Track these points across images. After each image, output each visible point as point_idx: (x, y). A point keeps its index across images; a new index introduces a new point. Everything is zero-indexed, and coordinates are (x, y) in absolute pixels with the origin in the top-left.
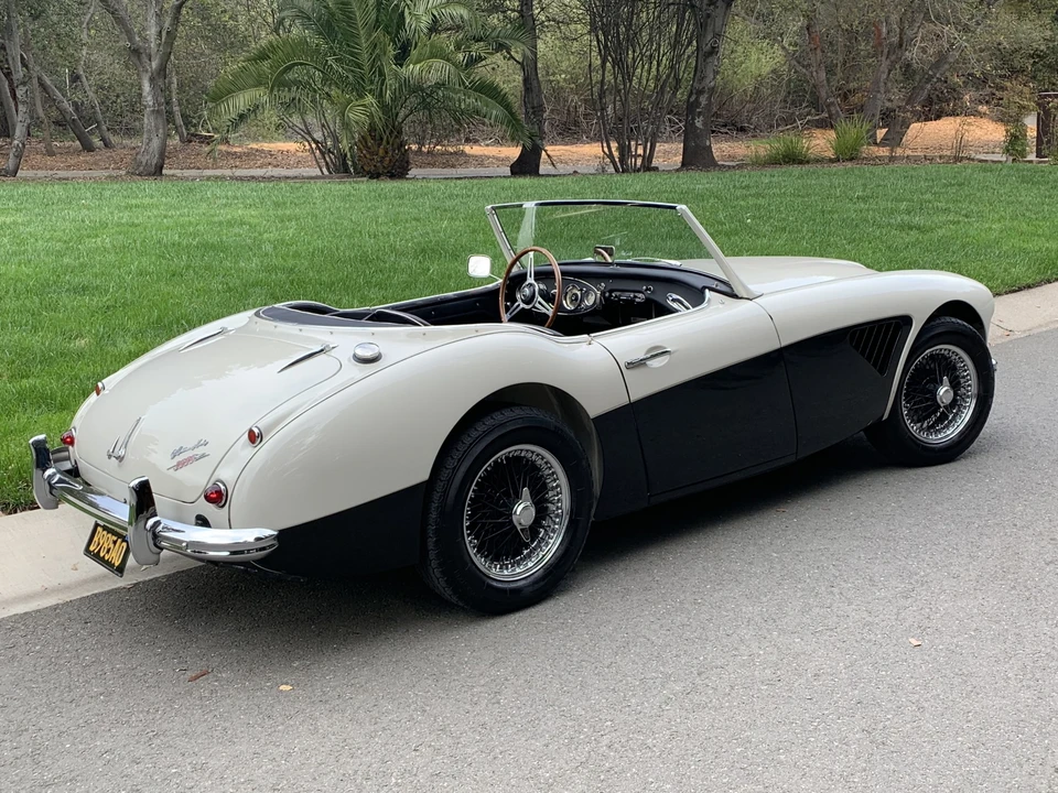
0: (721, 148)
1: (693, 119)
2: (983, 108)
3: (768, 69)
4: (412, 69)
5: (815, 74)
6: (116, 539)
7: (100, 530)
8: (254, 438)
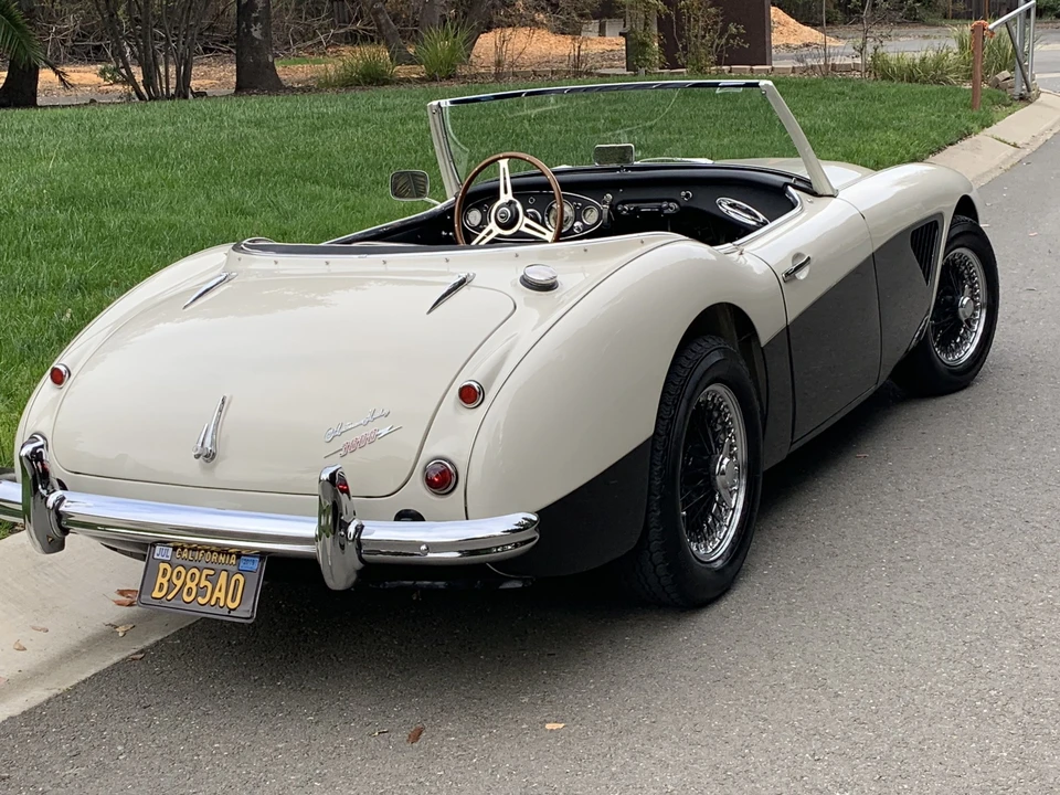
0: (291, 70)
2: (540, 17)
6: (212, 573)
7: (167, 566)
8: (470, 395)
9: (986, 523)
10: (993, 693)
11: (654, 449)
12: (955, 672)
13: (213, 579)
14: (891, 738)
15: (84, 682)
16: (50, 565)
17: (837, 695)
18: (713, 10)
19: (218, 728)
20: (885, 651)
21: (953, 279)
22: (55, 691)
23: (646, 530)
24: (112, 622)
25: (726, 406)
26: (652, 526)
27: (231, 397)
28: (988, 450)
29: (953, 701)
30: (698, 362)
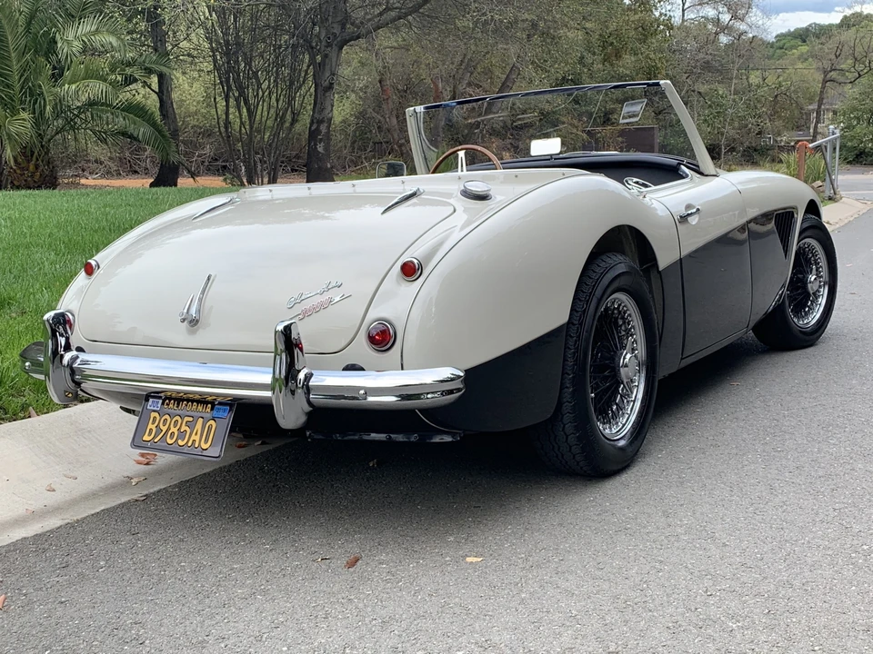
1: (316, 145)
3: (340, 119)
4: (68, 89)
5: (388, 120)
6: (191, 419)
7: (156, 414)
8: (410, 271)
9: (840, 427)
10: (865, 547)
11: (568, 335)
12: (829, 531)
13: (191, 425)
14: (777, 580)
15: (93, 515)
16: (89, 432)
17: (724, 545)
18: (620, 139)
19: (188, 552)
20: (765, 514)
21: (803, 262)
22: (67, 521)
23: (560, 404)
24: (130, 475)
25: (630, 315)
26: (565, 400)
27: (216, 276)
28: (835, 382)
29: (830, 552)
30: (607, 270)
